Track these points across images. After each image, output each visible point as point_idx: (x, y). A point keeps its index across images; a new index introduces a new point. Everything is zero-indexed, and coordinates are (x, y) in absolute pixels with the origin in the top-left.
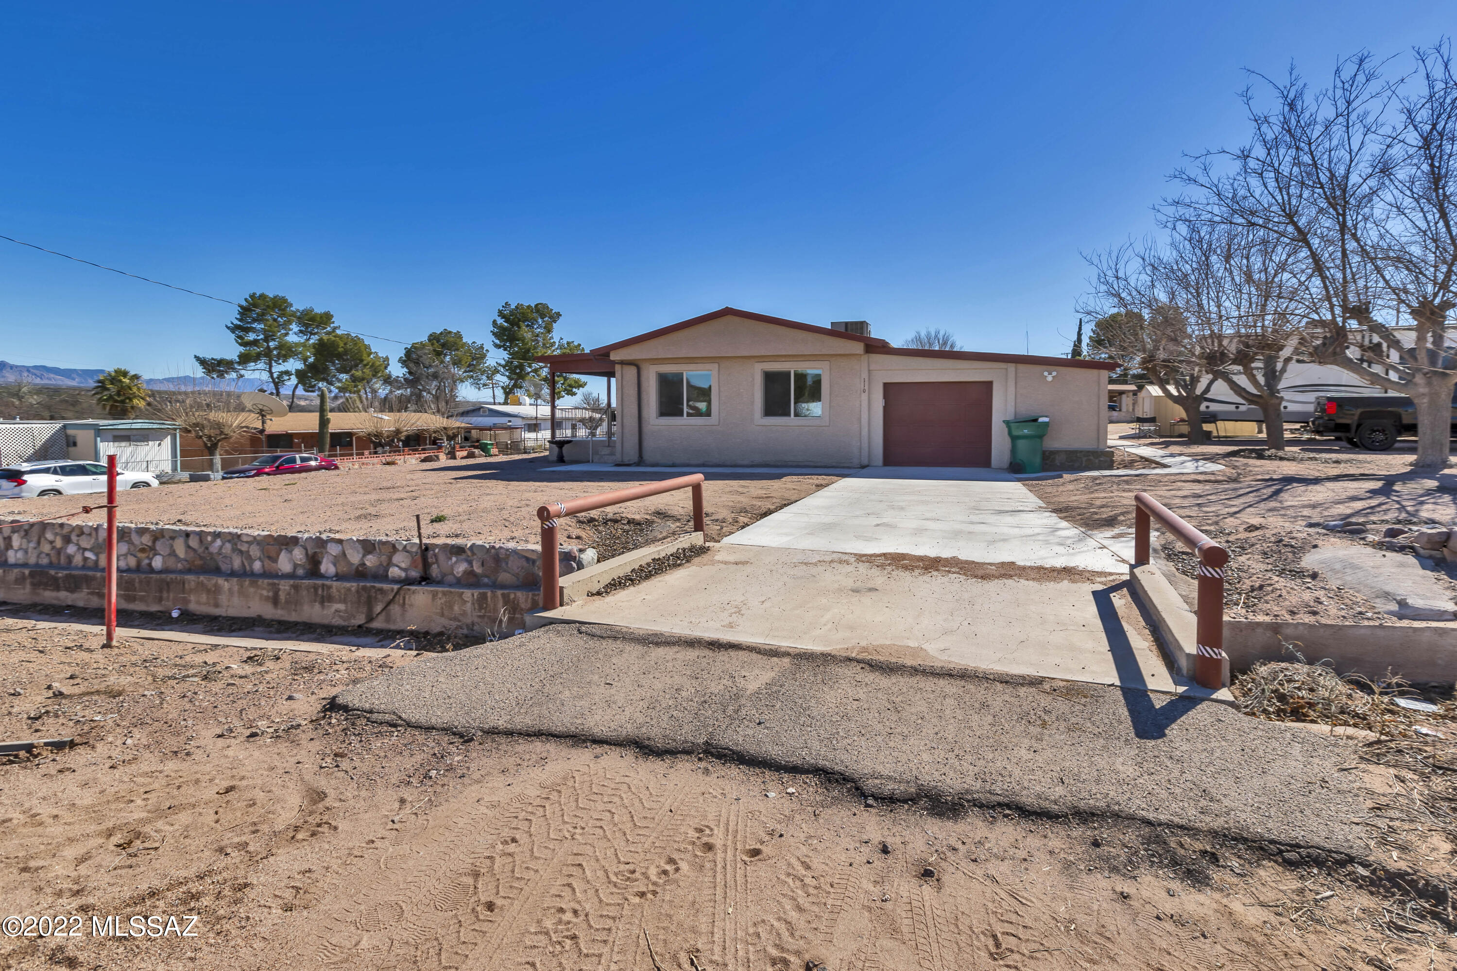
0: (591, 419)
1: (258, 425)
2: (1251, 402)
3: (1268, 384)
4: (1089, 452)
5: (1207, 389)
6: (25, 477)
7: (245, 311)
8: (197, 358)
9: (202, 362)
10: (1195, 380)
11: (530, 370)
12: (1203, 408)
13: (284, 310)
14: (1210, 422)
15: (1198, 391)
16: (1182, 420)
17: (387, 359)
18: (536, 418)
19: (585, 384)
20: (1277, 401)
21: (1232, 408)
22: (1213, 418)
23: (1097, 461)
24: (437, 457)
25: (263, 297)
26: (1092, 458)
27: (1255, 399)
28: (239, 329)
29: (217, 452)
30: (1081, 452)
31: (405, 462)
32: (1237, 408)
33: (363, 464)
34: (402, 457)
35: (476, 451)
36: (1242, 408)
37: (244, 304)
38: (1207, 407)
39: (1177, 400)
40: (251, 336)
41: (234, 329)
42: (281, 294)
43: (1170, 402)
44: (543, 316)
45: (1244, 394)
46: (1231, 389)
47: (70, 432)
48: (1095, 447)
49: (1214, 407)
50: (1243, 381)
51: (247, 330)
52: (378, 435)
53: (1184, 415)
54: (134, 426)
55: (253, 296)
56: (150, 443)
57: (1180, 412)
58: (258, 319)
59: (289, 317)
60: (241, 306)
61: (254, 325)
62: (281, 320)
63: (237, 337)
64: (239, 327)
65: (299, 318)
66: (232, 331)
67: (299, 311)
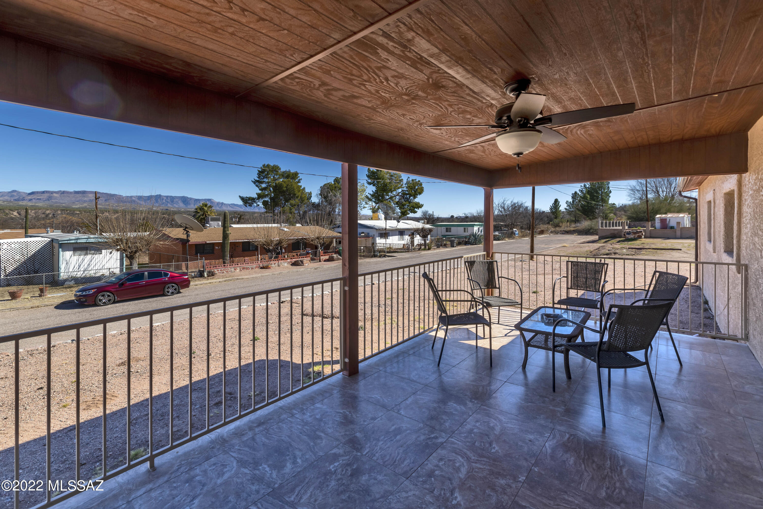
0: (423, 230)
7: (261, 173)
8: (240, 196)
11: (388, 197)
13: (277, 171)
17: (310, 194)
18: (386, 229)
19: (422, 206)
24: (302, 262)
25: (268, 166)
28: (257, 183)
29: (135, 262)
31: (279, 266)
33: (243, 268)
34: (277, 262)
35: (335, 256)
37: (260, 169)
40: (264, 185)
41: (255, 182)
42: (276, 164)
51: (261, 182)
52: (269, 243)
55: (264, 166)
56: (103, 251)
58: (266, 177)
59: (280, 175)
60: (259, 171)
61: (264, 180)
62: (276, 177)
63: (257, 186)
64: (258, 181)
65: (283, 176)
66: (255, 183)
67: (284, 172)
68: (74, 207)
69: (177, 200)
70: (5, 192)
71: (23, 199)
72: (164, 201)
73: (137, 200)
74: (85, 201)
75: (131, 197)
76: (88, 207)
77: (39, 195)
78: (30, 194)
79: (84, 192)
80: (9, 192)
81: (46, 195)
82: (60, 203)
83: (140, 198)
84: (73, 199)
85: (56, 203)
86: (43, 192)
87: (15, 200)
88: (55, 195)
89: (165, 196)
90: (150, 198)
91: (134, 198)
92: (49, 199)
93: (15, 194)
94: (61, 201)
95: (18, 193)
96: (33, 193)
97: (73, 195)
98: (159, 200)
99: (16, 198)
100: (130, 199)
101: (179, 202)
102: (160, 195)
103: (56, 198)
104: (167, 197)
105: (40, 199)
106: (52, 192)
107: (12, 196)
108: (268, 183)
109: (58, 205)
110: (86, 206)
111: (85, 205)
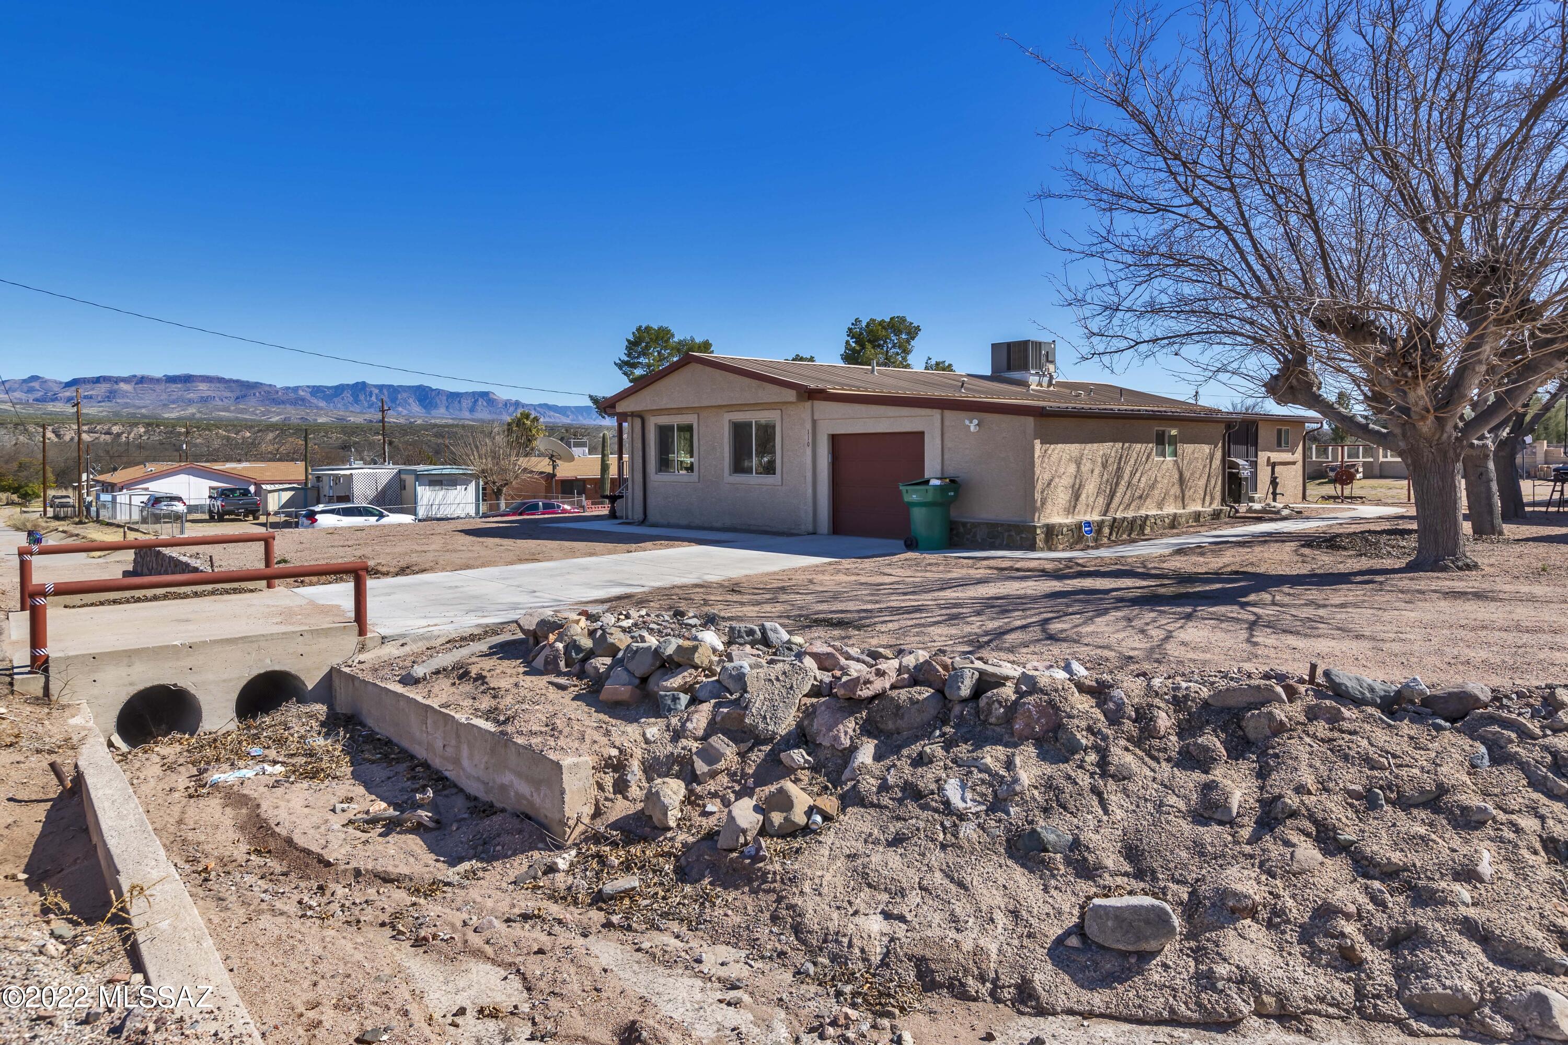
1: (549, 470)
6: (317, 517)
7: (632, 345)
8: (590, 396)
9: (594, 400)
13: (667, 341)
23: (1018, 538)
25: (648, 329)
28: (625, 366)
29: (503, 498)
30: (1002, 525)
37: (631, 338)
40: (638, 372)
41: (621, 365)
42: (665, 325)
44: (898, 332)
47: (403, 476)
48: (1023, 519)
51: (634, 366)
54: (445, 472)
55: (639, 329)
56: (458, 487)
58: (644, 353)
59: (672, 349)
60: (628, 341)
61: (642, 360)
62: (665, 353)
63: (625, 374)
64: (626, 363)
65: (678, 350)
66: (621, 369)
67: (680, 342)
68: (166, 416)
69: (405, 395)
70: (15, 382)
71: (54, 399)
72: (374, 398)
73: (308, 396)
74: (190, 402)
75: (296, 389)
76: (198, 415)
77: (88, 386)
78: (68, 385)
79: (187, 379)
80: (24, 381)
81: (103, 388)
82: (134, 406)
83: (316, 391)
84: (164, 397)
85: (126, 405)
86: (97, 380)
87: (37, 400)
88: (123, 386)
89: (376, 386)
90: (339, 390)
91: (301, 393)
92: (111, 396)
93: (36, 385)
94: (137, 402)
95: (44, 382)
96: (74, 383)
97: (163, 386)
98: (362, 397)
99: (39, 394)
100: (292, 396)
101: (411, 401)
102: (364, 384)
103: (125, 394)
104: (381, 387)
105: (91, 397)
106: (118, 380)
107: (31, 390)
108: (649, 366)
109: (131, 410)
110: (194, 414)
111: (191, 410)
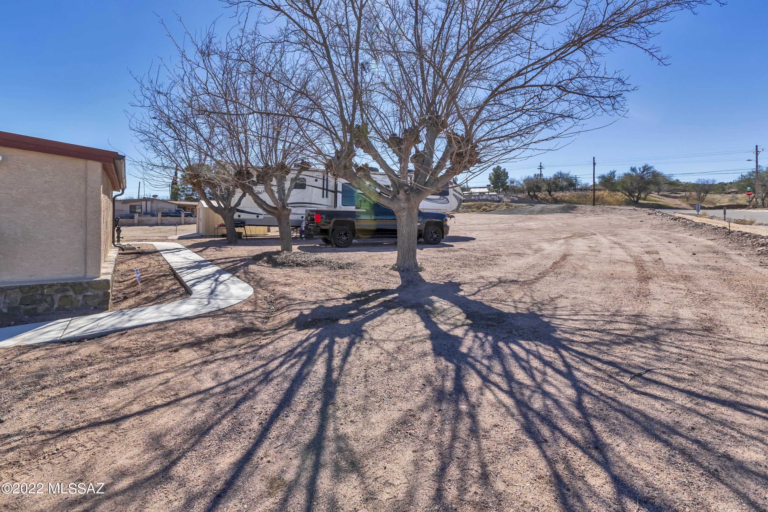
2: (269, 212)
3: (281, 199)
4: (66, 284)
5: (239, 203)
10: (230, 194)
12: (236, 216)
14: (241, 227)
15: (233, 204)
16: (222, 225)
20: (287, 212)
21: (254, 217)
22: (242, 224)
23: (80, 298)
26: (71, 293)
27: (272, 210)
32: (258, 217)
36: (261, 217)
38: (239, 216)
39: (217, 210)
43: (212, 212)
45: (265, 207)
46: (255, 202)
48: (82, 275)
49: (244, 216)
50: (265, 197)
53: (222, 221)
57: (220, 220)
